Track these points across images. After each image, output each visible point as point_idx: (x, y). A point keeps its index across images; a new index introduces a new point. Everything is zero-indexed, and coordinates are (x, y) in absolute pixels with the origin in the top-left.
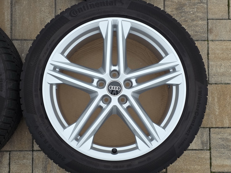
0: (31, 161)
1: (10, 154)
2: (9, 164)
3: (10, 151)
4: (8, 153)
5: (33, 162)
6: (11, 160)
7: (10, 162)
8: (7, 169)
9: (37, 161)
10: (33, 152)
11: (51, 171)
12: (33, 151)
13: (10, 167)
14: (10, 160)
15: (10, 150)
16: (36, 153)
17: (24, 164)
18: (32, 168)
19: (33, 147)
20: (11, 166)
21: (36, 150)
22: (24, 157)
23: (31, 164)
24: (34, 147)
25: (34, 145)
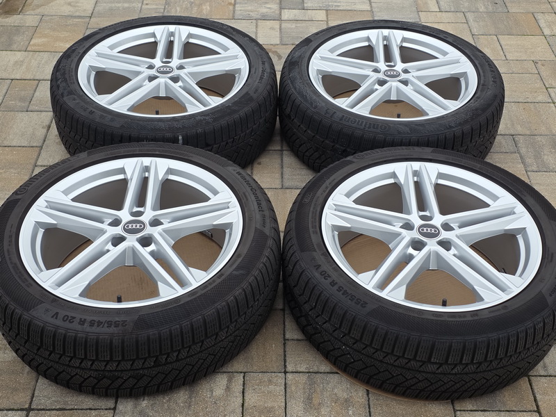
0: (283, 388)
1: (244, 377)
2: (243, 392)
3: (245, 373)
4: (242, 375)
5: (285, 390)
6: (246, 386)
7: (244, 389)
8: (240, 400)
9: (293, 388)
10: (285, 374)
11: (320, 404)
12: (285, 372)
13: (243, 397)
14: (244, 386)
15: (245, 370)
16: (291, 375)
17: (270, 392)
18: (285, 400)
19: (285, 366)
20: (246, 395)
21: (291, 371)
22: (270, 381)
23: (283, 393)
24: (288, 366)
25: (287, 364)
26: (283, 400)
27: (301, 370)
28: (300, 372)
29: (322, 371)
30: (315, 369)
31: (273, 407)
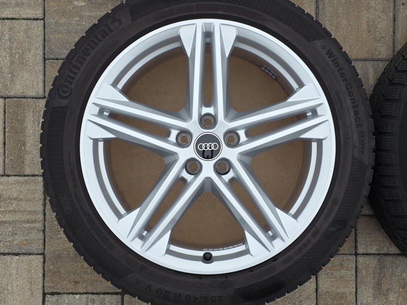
0: (353, 272)
5: (356, 274)
8: (313, 286)
9: (364, 273)
10: (356, 256)
11: (388, 289)
12: (356, 254)
16: (362, 258)
17: (341, 277)
18: (356, 284)
19: (356, 247)
21: (361, 252)
22: (341, 265)
23: (353, 278)
24: (359, 247)
25: (358, 245)
26: (354, 286)
27: (371, 252)
28: (370, 254)
29: (392, 253)
30: (385, 251)
31: (344, 293)
